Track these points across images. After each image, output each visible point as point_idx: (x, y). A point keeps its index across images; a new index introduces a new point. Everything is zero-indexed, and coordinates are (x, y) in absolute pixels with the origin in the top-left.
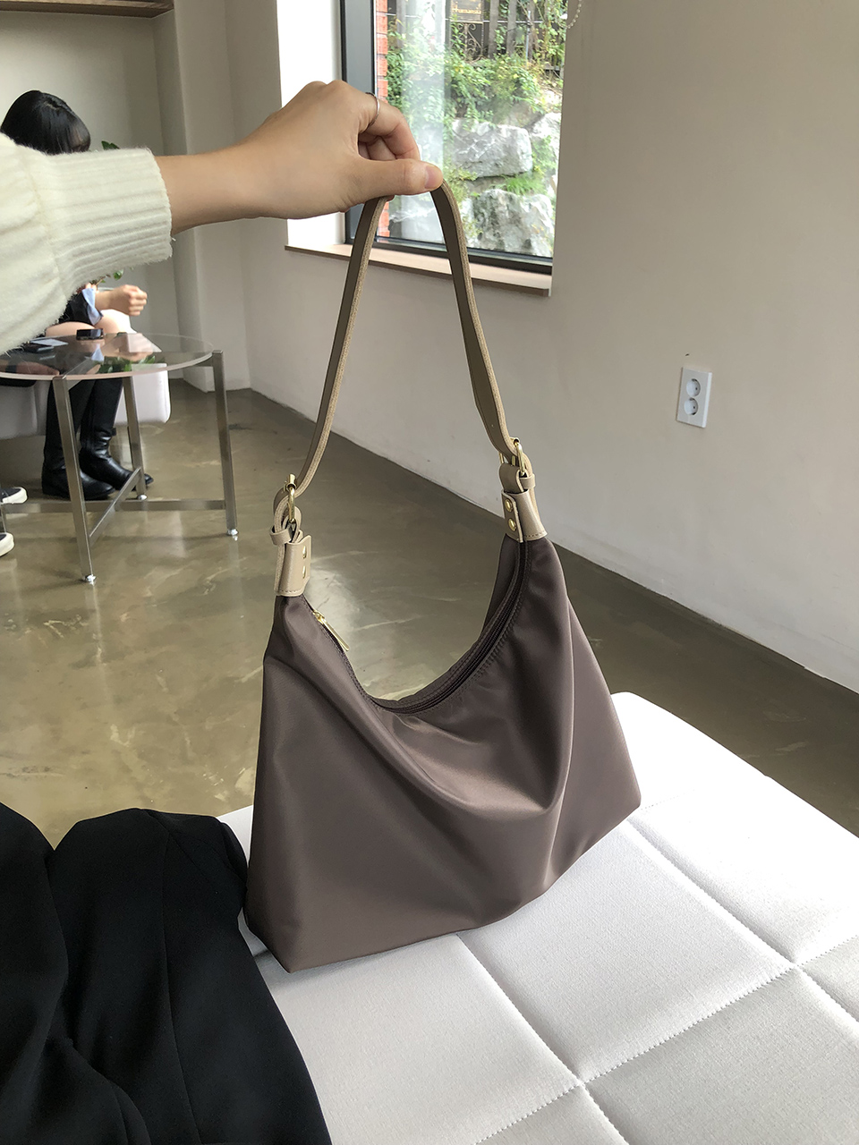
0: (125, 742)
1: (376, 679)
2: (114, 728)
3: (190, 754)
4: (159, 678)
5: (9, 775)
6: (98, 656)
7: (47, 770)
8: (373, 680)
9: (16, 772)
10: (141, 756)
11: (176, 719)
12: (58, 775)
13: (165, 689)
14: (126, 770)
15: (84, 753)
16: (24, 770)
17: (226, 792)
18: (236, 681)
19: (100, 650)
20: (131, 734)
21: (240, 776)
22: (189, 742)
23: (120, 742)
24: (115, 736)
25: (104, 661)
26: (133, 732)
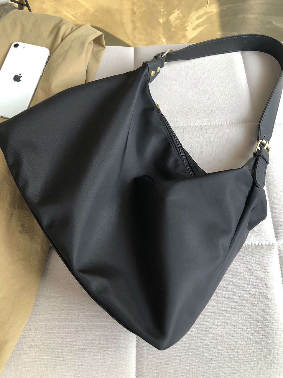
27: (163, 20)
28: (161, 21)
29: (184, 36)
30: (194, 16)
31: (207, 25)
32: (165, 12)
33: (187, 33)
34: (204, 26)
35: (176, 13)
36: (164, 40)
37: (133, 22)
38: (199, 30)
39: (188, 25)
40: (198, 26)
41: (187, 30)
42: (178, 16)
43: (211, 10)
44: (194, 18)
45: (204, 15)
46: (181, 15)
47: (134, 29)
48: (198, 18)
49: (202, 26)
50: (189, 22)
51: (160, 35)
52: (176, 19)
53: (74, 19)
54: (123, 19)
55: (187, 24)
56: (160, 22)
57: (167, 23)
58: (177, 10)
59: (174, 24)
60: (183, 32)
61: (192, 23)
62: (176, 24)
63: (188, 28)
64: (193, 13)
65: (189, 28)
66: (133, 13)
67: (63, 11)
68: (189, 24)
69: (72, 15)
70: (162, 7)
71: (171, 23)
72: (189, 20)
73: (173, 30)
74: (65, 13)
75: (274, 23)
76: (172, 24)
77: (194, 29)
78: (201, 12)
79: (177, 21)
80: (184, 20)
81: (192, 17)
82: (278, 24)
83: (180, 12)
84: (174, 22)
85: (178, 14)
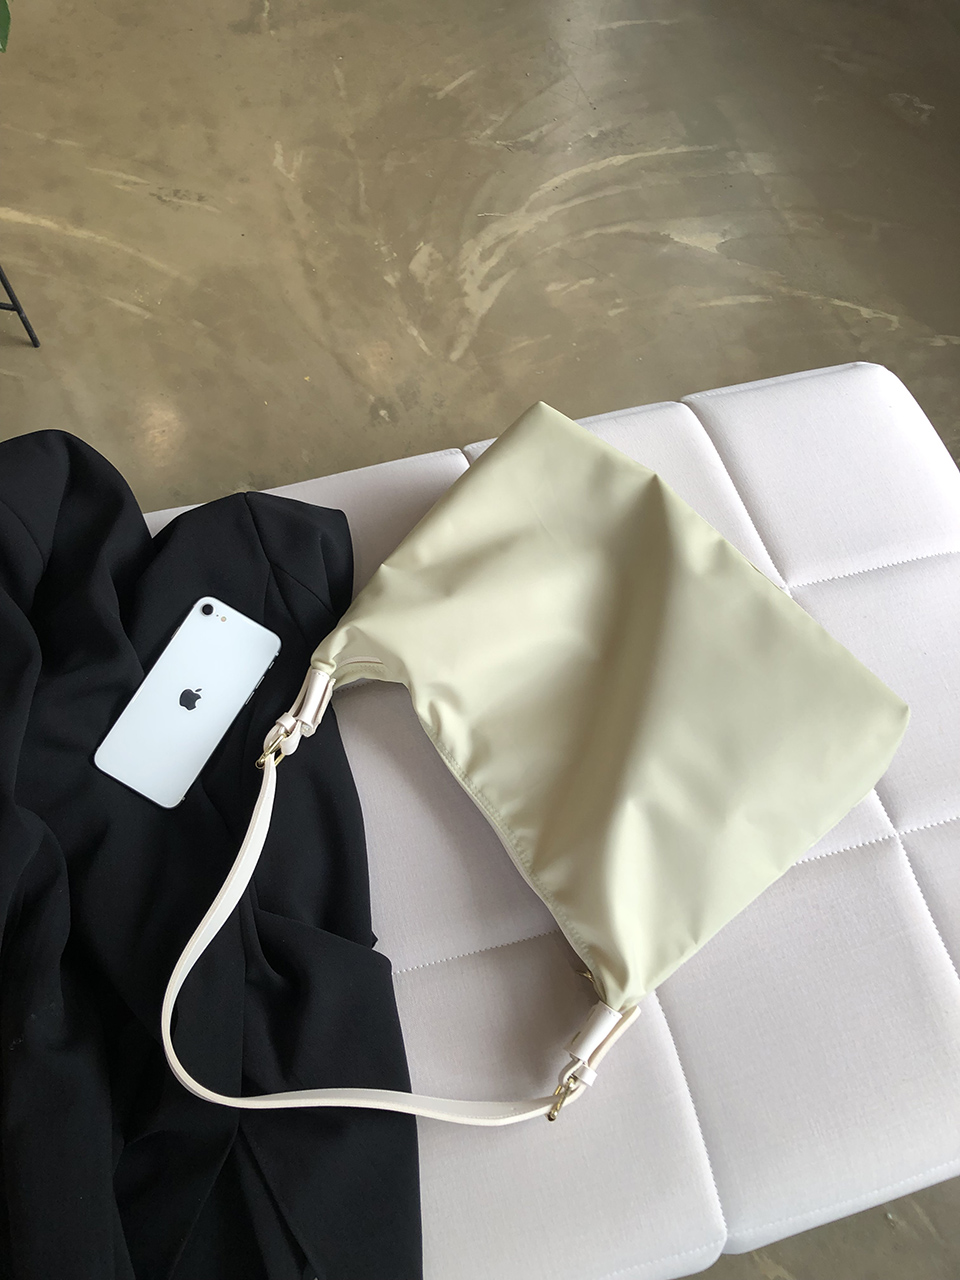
0: (289, 173)
1: (607, 126)
2: (278, 147)
3: (364, 208)
4: (337, 71)
5: (159, 198)
6: (265, 15)
7: (200, 199)
8: (603, 129)
9: (166, 196)
10: (307, 198)
11: (352, 146)
12: (214, 210)
13: (342, 93)
14: (288, 217)
15: (242, 180)
16: (176, 193)
17: (398, 274)
18: (431, 95)
19: (267, 4)
20: (297, 163)
21: (416, 253)
22: (363, 187)
23: (284, 171)
24: (278, 161)
25: (273, 26)
26: (301, 159)
27: (394, 277)
28: (390, 279)
29: (465, 312)
30: (471, 252)
31: (513, 272)
32: (395, 255)
33: (468, 302)
34: (505, 276)
35: (424, 254)
36: (415, 333)
37: (317, 296)
38: (496, 288)
39: (465, 280)
40: (491, 277)
41: (466, 294)
42: (432, 261)
43: (510, 231)
44: (475, 257)
45: (497, 245)
46: (438, 256)
47: (326, 314)
48: (485, 256)
49: (501, 275)
50: (464, 269)
51: (400, 319)
52: (429, 268)
53: (148, 316)
54: (287, 292)
55: (462, 277)
56: (389, 285)
57: (409, 282)
58: (422, 244)
59: (427, 284)
60: (456, 300)
61: (472, 273)
62: (432, 283)
63: (467, 288)
64: (467, 245)
65: (470, 287)
66: (309, 271)
67: (109, 298)
68: (466, 275)
69: (139, 305)
70: (383, 242)
71: (419, 281)
72: (462, 267)
73: (429, 298)
74: (118, 303)
75: (676, 239)
76: (423, 284)
77: (483, 288)
78: (488, 238)
79: (430, 272)
80: (450, 268)
81: (468, 257)
82: (685, 240)
83: (433, 247)
84: (426, 278)
85: (431, 255)
